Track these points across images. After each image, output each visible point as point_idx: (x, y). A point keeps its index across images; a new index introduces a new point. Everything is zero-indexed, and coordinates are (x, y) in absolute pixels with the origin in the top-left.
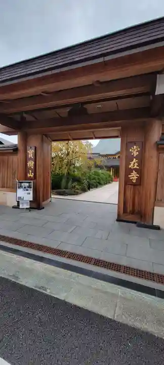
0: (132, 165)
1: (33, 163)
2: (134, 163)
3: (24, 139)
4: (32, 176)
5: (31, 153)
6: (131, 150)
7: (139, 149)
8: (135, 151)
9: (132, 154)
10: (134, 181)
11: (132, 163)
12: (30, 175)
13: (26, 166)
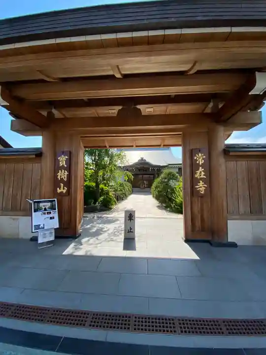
0: (198, 174)
1: (66, 173)
2: (201, 173)
3: (54, 142)
4: (64, 191)
5: (63, 160)
6: (195, 158)
7: (204, 157)
8: (200, 159)
9: (198, 162)
10: (202, 192)
11: (198, 172)
12: (62, 190)
13: (56, 176)
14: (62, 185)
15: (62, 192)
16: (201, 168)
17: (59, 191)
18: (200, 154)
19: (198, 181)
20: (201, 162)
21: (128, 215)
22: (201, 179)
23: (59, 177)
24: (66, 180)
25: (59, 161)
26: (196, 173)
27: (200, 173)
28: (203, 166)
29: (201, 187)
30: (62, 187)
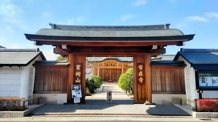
5: (78, 67)
7: (143, 67)
10: (142, 82)
11: (140, 73)
12: (78, 81)
13: (75, 75)
14: (78, 78)
15: (78, 82)
16: (141, 71)
17: (76, 81)
18: (141, 66)
19: (140, 77)
20: (141, 69)
21: (108, 93)
22: (141, 76)
23: (76, 75)
24: (80, 76)
25: (76, 68)
26: (139, 74)
27: (141, 74)
28: (142, 70)
29: (141, 80)
30: (78, 80)
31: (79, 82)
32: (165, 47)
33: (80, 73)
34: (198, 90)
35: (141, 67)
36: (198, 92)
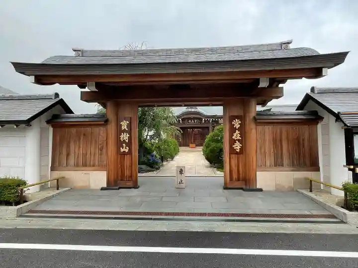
5: (124, 125)
6: (233, 123)
7: (240, 122)
9: (235, 126)
10: (238, 151)
11: (235, 134)
14: (124, 145)
15: (125, 151)
16: (237, 131)
17: (122, 150)
18: (236, 120)
20: (237, 126)
21: (179, 170)
22: (237, 140)
23: (121, 139)
24: (127, 141)
25: (121, 125)
26: (233, 135)
27: (237, 135)
28: (239, 129)
29: (237, 146)
30: (124, 148)
31: (127, 151)
32: (280, 85)
33: (128, 135)
34: (352, 167)
35: (237, 124)
36: (350, 169)
